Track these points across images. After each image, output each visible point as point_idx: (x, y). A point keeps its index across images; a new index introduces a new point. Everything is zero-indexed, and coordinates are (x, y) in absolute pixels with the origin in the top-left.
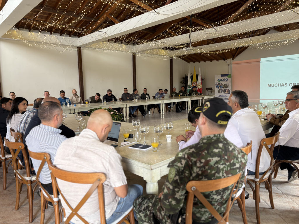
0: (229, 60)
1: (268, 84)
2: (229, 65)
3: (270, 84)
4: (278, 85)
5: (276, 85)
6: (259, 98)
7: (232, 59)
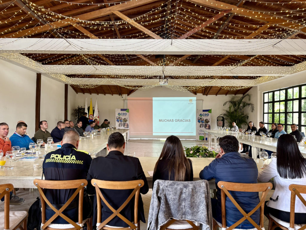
0: (125, 96)
1: (159, 120)
2: (124, 100)
3: (161, 120)
4: (167, 120)
5: (165, 121)
6: (152, 131)
7: (127, 95)
